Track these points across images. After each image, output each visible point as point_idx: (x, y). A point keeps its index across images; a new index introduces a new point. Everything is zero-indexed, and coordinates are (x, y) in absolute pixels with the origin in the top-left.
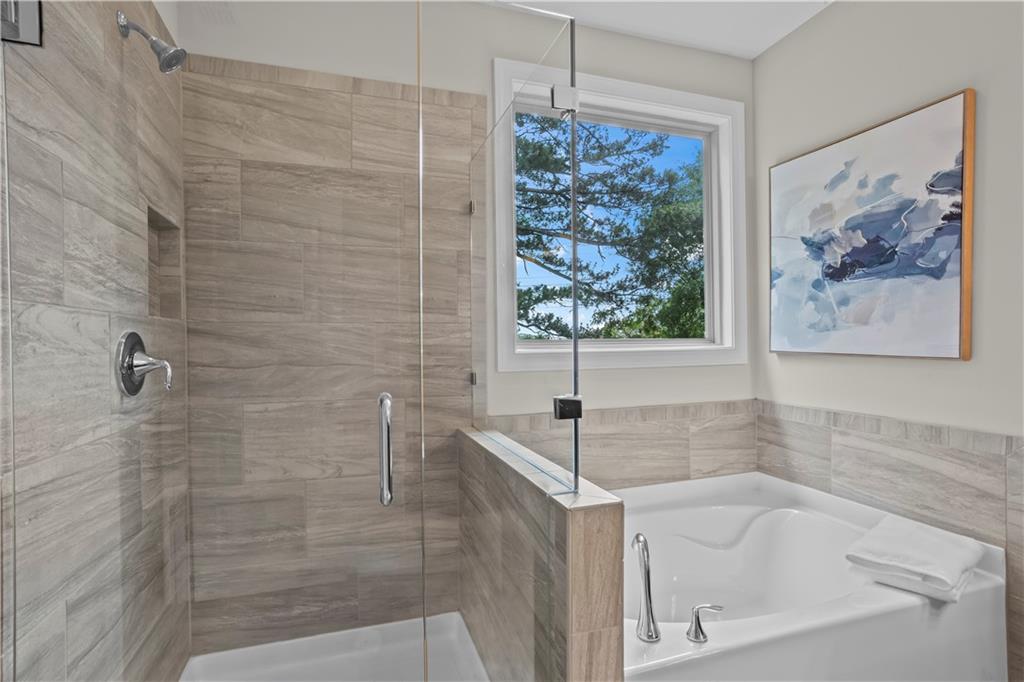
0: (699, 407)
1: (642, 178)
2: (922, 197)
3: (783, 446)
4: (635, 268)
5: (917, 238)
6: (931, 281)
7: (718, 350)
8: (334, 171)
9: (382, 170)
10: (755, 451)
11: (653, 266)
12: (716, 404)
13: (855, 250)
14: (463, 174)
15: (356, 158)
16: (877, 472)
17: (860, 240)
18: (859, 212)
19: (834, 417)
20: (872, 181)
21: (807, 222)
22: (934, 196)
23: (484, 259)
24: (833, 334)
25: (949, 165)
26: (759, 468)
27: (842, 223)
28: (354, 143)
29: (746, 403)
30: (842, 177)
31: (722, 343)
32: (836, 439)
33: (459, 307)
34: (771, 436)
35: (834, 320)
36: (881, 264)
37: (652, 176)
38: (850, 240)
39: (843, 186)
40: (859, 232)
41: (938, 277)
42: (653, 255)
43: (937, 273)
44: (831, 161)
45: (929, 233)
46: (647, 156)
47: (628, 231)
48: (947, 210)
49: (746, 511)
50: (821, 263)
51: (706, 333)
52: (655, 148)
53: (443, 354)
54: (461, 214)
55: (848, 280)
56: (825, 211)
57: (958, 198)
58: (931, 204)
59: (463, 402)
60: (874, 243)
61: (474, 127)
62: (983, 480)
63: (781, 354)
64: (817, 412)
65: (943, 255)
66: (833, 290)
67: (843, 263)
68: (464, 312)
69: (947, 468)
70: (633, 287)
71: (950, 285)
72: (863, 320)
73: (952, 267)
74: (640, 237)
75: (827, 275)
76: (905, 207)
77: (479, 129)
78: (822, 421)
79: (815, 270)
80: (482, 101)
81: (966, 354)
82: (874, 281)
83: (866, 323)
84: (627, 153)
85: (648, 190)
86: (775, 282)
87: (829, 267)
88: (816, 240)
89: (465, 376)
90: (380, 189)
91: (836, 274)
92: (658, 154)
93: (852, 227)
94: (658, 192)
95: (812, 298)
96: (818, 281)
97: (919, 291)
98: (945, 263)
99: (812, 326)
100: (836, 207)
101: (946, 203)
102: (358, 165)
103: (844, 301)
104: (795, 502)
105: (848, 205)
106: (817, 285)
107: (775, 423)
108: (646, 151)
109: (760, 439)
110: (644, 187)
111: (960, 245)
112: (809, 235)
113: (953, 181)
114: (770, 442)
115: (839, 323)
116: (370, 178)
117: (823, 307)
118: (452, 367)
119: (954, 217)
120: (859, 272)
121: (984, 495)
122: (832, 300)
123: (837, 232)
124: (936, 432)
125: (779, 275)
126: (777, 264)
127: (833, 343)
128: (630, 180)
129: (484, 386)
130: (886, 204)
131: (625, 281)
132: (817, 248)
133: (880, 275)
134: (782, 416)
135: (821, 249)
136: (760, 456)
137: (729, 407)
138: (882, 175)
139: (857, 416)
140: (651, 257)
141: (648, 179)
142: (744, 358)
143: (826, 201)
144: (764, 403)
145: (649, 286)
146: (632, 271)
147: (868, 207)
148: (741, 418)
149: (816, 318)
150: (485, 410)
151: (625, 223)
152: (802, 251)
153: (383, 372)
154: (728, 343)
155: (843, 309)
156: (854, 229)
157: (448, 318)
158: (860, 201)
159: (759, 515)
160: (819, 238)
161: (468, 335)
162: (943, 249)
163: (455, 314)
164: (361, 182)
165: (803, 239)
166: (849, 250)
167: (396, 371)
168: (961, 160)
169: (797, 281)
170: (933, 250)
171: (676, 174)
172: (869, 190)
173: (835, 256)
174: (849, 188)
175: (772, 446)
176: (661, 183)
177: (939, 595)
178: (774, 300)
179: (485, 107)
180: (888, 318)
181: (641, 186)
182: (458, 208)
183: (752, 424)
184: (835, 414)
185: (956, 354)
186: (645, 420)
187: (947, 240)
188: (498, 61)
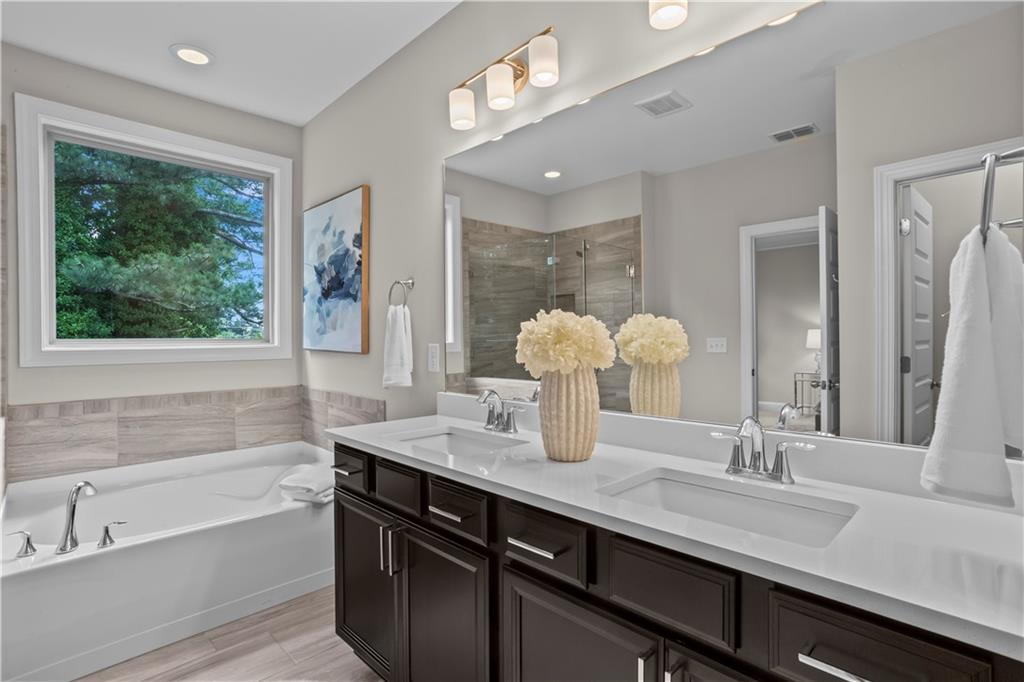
0: (245, 393)
2: (352, 248)
5: (351, 274)
6: (354, 303)
7: (272, 348)
12: (262, 390)
13: (332, 278)
17: (333, 273)
18: (333, 252)
19: (328, 396)
20: (337, 233)
21: (317, 256)
22: (355, 248)
24: (326, 336)
25: (358, 232)
26: (303, 438)
27: (328, 259)
29: (291, 389)
30: (327, 228)
31: (273, 343)
32: (330, 411)
34: (307, 412)
35: (325, 327)
36: (340, 289)
38: (330, 272)
39: (328, 233)
40: (333, 267)
41: (356, 301)
43: (355, 298)
44: (325, 214)
45: (353, 272)
48: (358, 258)
50: (321, 286)
55: (329, 300)
56: (322, 249)
57: (360, 251)
58: (354, 252)
60: (338, 274)
63: (310, 351)
64: (323, 392)
65: (357, 287)
66: (325, 306)
67: (328, 287)
71: (358, 305)
72: (335, 327)
73: (359, 294)
75: (322, 295)
76: (347, 252)
78: (325, 398)
79: (318, 291)
81: (366, 349)
82: (337, 301)
83: (336, 329)
86: (305, 297)
87: (323, 289)
88: (319, 269)
91: (326, 294)
93: (331, 262)
95: (317, 310)
96: (319, 298)
97: (351, 309)
98: (357, 291)
99: (318, 330)
100: (326, 247)
101: (358, 253)
103: (328, 314)
105: (330, 248)
106: (319, 301)
107: (308, 403)
109: (302, 416)
111: (361, 282)
112: (317, 265)
113: (359, 240)
114: (307, 418)
115: (327, 329)
117: (321, 317)
119: (359, 263)
120: (333, 294)
122: (324, 312)
123: (326, 265)
125: (306, 293)
126: (306, 283)
127: (325, 342)
130: (341, 250)
132: (320, 274)
133: (340, 297)
134: (311, 397)
135: (321, 276)
137: (275, 392)
138: (340, 230)
139: (336, 394)
142: (289, 354)
143: (323, 242)
144: (305, 388)
147: (336, 250)
148: (285, 400)
149: (320, 325)
152: (314, 277)
154: (276, 342)
155: (328, 318)
156: (332, 264)
158: (334, 245)
162: (357, 283)
165: (315, 267)
166: (330, 278)
168: (361, 229)
169: (312, 297)
170: (354, 283)
172: (336, 238)
173: (326, 281)
174: (329, 236)
175: (307, 421)
178: (304, 310)
180: (342, 326)
183: (299, 404)
184: (329, 393)
185: (360, 351)
186: (189, 404)
187: (357, 277)
188: (18, 96)
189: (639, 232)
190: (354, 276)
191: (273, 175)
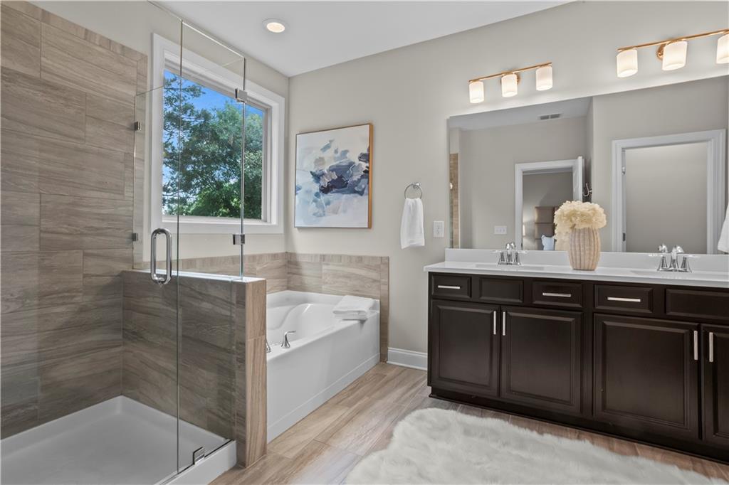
0: (261, 256)
1: (185, 111)
2: (357, 162)
3: (300, 274)
4: (175, 176)
5: (356, 178)
6: (359, 197)
7: (268, 226)
8: (24, 76)
9: (68, 85)
10: (286, 280)
11: (190, 177)
12: (269, 255)
13: (333, 180)
14: (130, 103)
15: (45, 71)
16: (341, 279)
17: (335, 177)
18: (334, 164)
19: (323, 257)
20: (340, 151)
21: (313, 165)
22: (361, 162)
23: (143, 161)
24: (324, 218)
25: (365, 151)
26: (289, 288)
27: (328, 167)
28: (43, 59)
29: (282, 254)
30: (327, 147)
31: (271, 222)
32: (324, 267)
33: (126, 190)
34: (295, 271)
35: (324, 212)
36: (342, 187)
37: (192, 111)
38: (331, 176)
39: (328, 150)
40: (334, 173)
41: (362, 195)
42: (189, 168)
43: (361, 193)
44: (323, 138)
45: (359, 177)
46: (188, 95)
47: (173, 148)
48: (365, 169)
49: (285, 309)
50: (319, 184)
51: (262, 217)
52: (194, 91)
53: (113, 220)
54: (128, 129)
55: (329, 194)
56: (320, 161)
57: (368, 165)
58: (359, 164)
59: (127, 252)
60: (340, 178)
61: (138, 73)
62: (374, 275)
63: (300, 228)
64: (316, 255)
65: (363, 186)
66: (324, 198)
67: (328, 186)
68: (128, 194)
69: (363, 272)
70: (174, 190)
71: (365, 199)
72: (335, 212)
73: (366, 191)
74: (182, 154)
75: (321, 190)
76: (351, 164)
77: (142, 76)
78: (318, 259)
79: (316, 188)
80: (144, 58)
81: (370, 226)
82: (339, 195)
83: (337, 213)
84: (172, 89)
85: (187, 120)
86: (298, 192)
87: (322, 187)
88: (317, 173)
89: (128, 236)
90: (65, 99)
91: (325, 190)
92: (197, 96)
93: (332, 170)
94: (196, 123)
95: (315, 201)
96: (317, 193)
97: (355, 200)
98: (364, 189)
99: (314, 214)
100: (326, 160)
101: (364, 165)
102: (45, 76)
103: (328, 203)
104: (306, 301)
105: (330, 161)
106: (317, 195)
107: (296, 264)
108: (188, 91)
109: (288, 273)
110: (185, 118)
111: (368, 183)
112: (314, 171)
113: (366, 157)
114: (294, 274)
115: (326, 213)
116: (57, 89)
117: (319, 206)
118: (119, 229)
119: (366, 172)
120: (334, 190)
121: (375, 281)
122: (323, 202)
123: (326, 172)
124: (360, 259)
125: (300, 189)
126: (299, 183)
127: (323, 222)
128: (175, 110)
129: (142, 242)
130: (344, 162)
131: (168, 185)
132: (317, 177)
133: (343, 192)
134: (300, 259)
135: (319, 178)
136: (288, 282)
137: (275, 256)
138: (343, 149)
139: (333, 256)
140: (188, 169)
141: (189, 112)
142: (281, 231)
143: (322, 156)
144: (291, 254)
145: (185, 191)
146: (172, 178)
147: (338, 162)
148: (280, 262)
149: (317, 210)
150: (142, 258)
151: (170, 141)
152: (311, 179)
153: (66, 231)
154: (274, 222)
155: (328, 206)
156: (332, 171)
157: (117, 196)
158: (335, 159)
159: (291, 309)
160: (318, 173)
161: (131, 208)
162: (363, 184)
163: (123, 194)
164: (49, 90)
165: (311, 172)
166: (330, 180)
167: (76, 231)
168: (369, 150)
169: (308, 192)
170: (360, 184)
171: (210, 113)
172: (338, 155)
173: (325, 182)
174: (330, 153)
175: (295, 276)
176: (198, 117)
177: (362, 318)
178: (297, 201)
179: (147, 63)
180: (345, 211)
181: (183, 116)
182: (125, 124)
183: (285, 265)
184: (324, 256)
185: (367, 227)
186: (234, 264)
187: (364, 181)
188: (156, 36)
189: (457, 163)
190: (359, 180)
191: (271, 107)
